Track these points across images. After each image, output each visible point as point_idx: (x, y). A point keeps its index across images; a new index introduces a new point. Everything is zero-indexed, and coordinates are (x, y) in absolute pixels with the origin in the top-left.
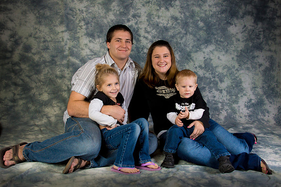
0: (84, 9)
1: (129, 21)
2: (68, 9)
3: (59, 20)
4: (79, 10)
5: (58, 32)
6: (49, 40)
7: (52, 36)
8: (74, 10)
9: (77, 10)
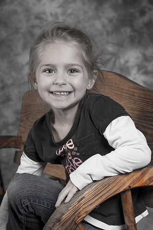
0: (59, 11)
1: (143, 13)
2: (33, 17)
3: (21, 42)
4: (51, 14)
5: (23, 66)
6: (9, 82)
7: (14, 74)
8: (43, 16)
9: (48, 15)
